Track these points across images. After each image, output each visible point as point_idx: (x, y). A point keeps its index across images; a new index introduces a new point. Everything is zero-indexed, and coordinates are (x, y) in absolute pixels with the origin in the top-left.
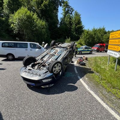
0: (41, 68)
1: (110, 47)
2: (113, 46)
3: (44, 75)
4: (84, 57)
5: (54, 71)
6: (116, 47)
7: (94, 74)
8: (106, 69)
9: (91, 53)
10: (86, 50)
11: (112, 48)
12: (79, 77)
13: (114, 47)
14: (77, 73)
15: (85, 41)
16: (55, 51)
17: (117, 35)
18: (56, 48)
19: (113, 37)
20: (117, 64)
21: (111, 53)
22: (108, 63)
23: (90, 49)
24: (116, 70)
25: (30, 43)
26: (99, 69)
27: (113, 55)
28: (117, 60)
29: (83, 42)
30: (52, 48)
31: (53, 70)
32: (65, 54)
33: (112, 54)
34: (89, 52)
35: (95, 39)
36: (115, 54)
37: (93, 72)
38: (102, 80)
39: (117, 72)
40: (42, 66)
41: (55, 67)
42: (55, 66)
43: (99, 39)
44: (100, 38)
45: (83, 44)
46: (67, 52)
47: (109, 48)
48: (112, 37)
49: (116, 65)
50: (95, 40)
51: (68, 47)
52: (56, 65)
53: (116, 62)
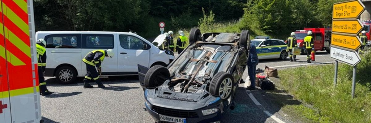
0: (190, 90)
1: (336, 40)
2: (342, 38)
3: (203, 100)
4: (266, 67)
5: (221, 93)
6: (349, 39)
7: (301, 106)
8: (330, 96)
9: (283, 57)
10: (270, 47)
11: (341, 41)
12: (267, 113)
13: (345, 40)
14: (259, 104)
15: (261, 21)
16: (203, 53)
17: (349, 11)
18: (206, 47)
19: (341, 14)
20: (356, 81)
21: (339, 55)
22: (334, 81)
23: (280, 47)
24: (355, 96)
25: (120, 36)
26: (311, 95)
27: (344, 59)
28: (354, 70)
29: (254, 25)
30: (194, 47)
31: (220, 91)
32: (231, 59)
33: (343, 56)
34: (277, 55)
35: (291, 12)
36: (348, 57)
37: (297, 103)
38: (321, 116)
39: (355, 100)
40: (190, 85)
41: (223, 86)
42: (223, 82)
43: (306, 14)
44: (306, 11)
45: (257, 31)
46: (235, 55)
47: (332, 42)
48: (338, 15)
49: (353, 84)
50: (294, 16)
51: (234, 42)
52: (225, 80)
53: (352, 76)
